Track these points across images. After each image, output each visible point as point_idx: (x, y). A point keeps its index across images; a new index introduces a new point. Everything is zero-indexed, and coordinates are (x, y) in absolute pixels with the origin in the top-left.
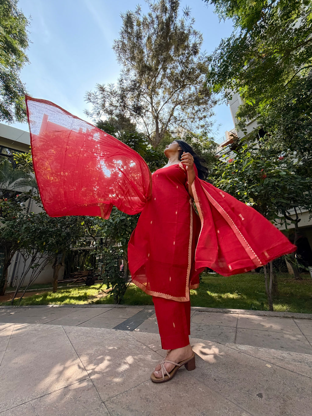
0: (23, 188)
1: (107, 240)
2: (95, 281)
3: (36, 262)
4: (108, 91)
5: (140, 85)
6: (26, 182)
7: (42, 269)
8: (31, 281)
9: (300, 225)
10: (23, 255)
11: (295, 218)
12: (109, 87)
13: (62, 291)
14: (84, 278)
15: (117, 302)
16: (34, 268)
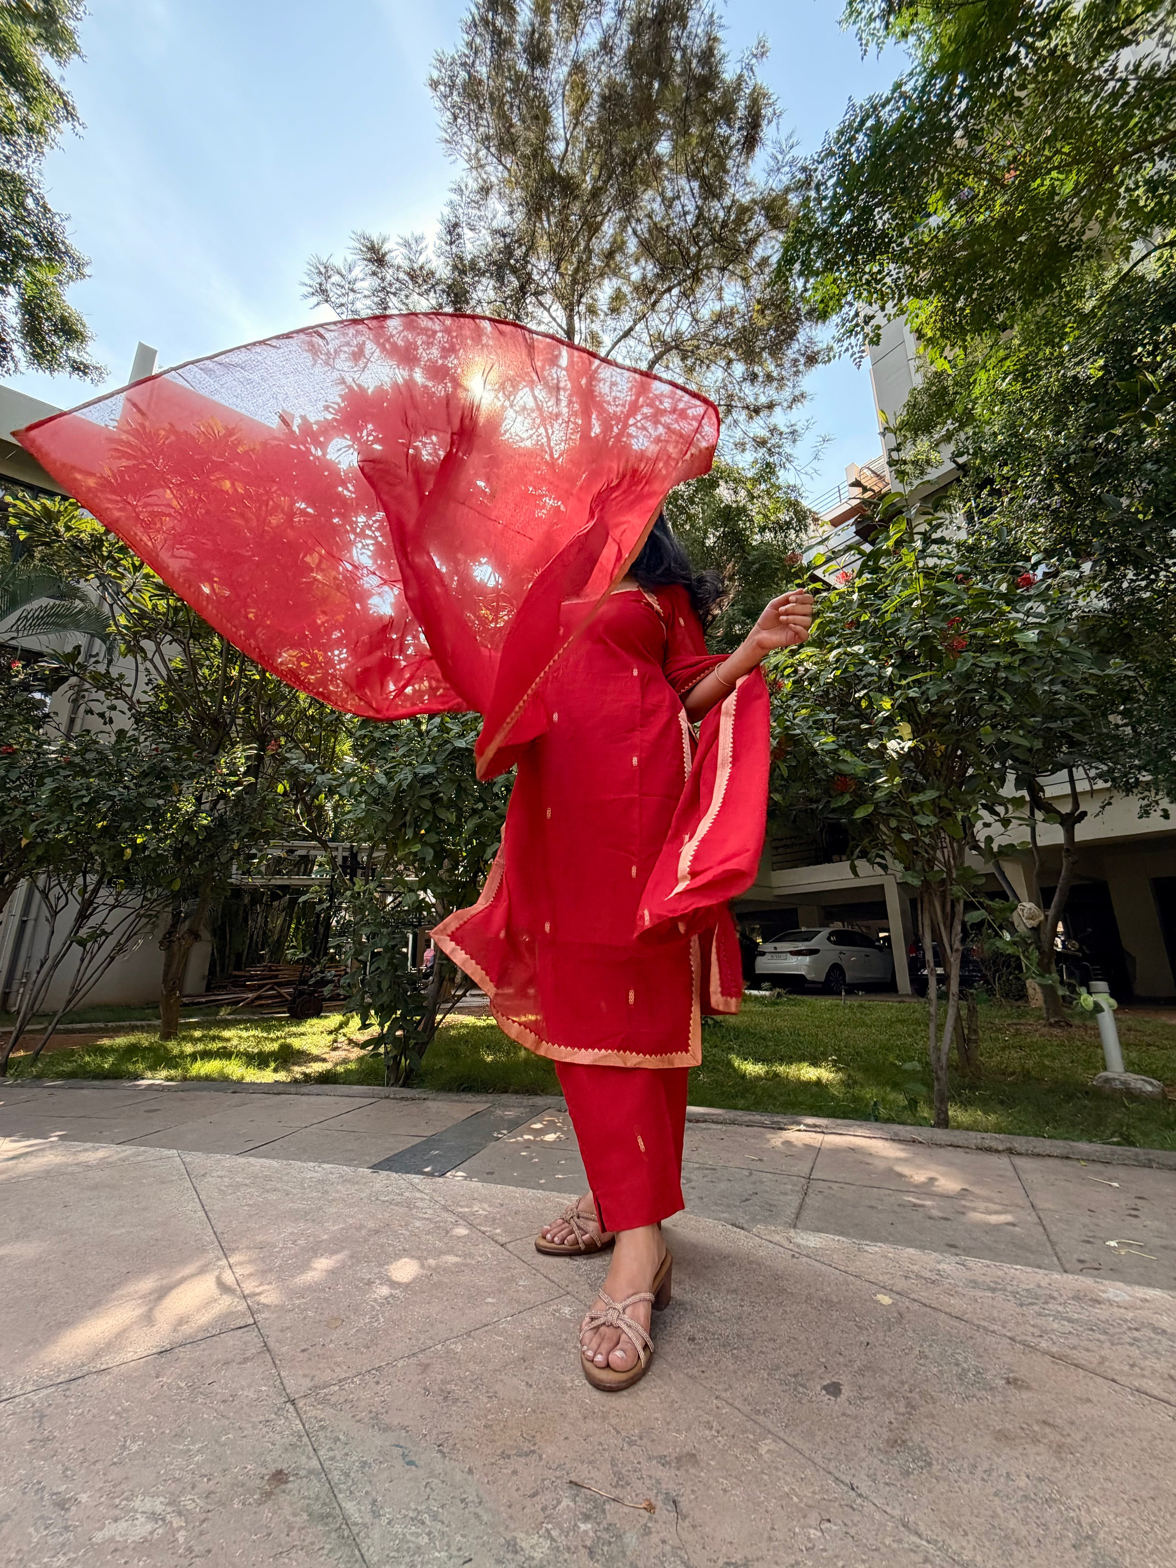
0: (52, 636)
1: (375, 855)
2: (325, 1004)
3: (93, 921)
4: (399, 268)
5: (526, 255)
6: (61, 616)
7: (120, 948)
8: (77, 991)
9: (1084, 832)
10: (45, 894)
11: (1066, 808)
12: (404, 250)
13: (198, 1034)
14: (283, 991)
15: (397, 1080)
16: (89, 945)
